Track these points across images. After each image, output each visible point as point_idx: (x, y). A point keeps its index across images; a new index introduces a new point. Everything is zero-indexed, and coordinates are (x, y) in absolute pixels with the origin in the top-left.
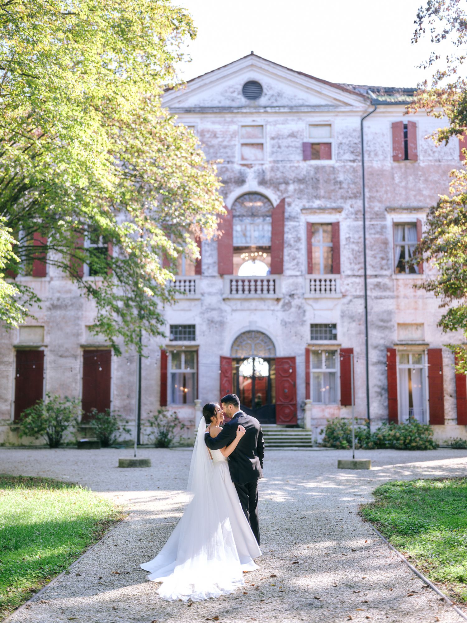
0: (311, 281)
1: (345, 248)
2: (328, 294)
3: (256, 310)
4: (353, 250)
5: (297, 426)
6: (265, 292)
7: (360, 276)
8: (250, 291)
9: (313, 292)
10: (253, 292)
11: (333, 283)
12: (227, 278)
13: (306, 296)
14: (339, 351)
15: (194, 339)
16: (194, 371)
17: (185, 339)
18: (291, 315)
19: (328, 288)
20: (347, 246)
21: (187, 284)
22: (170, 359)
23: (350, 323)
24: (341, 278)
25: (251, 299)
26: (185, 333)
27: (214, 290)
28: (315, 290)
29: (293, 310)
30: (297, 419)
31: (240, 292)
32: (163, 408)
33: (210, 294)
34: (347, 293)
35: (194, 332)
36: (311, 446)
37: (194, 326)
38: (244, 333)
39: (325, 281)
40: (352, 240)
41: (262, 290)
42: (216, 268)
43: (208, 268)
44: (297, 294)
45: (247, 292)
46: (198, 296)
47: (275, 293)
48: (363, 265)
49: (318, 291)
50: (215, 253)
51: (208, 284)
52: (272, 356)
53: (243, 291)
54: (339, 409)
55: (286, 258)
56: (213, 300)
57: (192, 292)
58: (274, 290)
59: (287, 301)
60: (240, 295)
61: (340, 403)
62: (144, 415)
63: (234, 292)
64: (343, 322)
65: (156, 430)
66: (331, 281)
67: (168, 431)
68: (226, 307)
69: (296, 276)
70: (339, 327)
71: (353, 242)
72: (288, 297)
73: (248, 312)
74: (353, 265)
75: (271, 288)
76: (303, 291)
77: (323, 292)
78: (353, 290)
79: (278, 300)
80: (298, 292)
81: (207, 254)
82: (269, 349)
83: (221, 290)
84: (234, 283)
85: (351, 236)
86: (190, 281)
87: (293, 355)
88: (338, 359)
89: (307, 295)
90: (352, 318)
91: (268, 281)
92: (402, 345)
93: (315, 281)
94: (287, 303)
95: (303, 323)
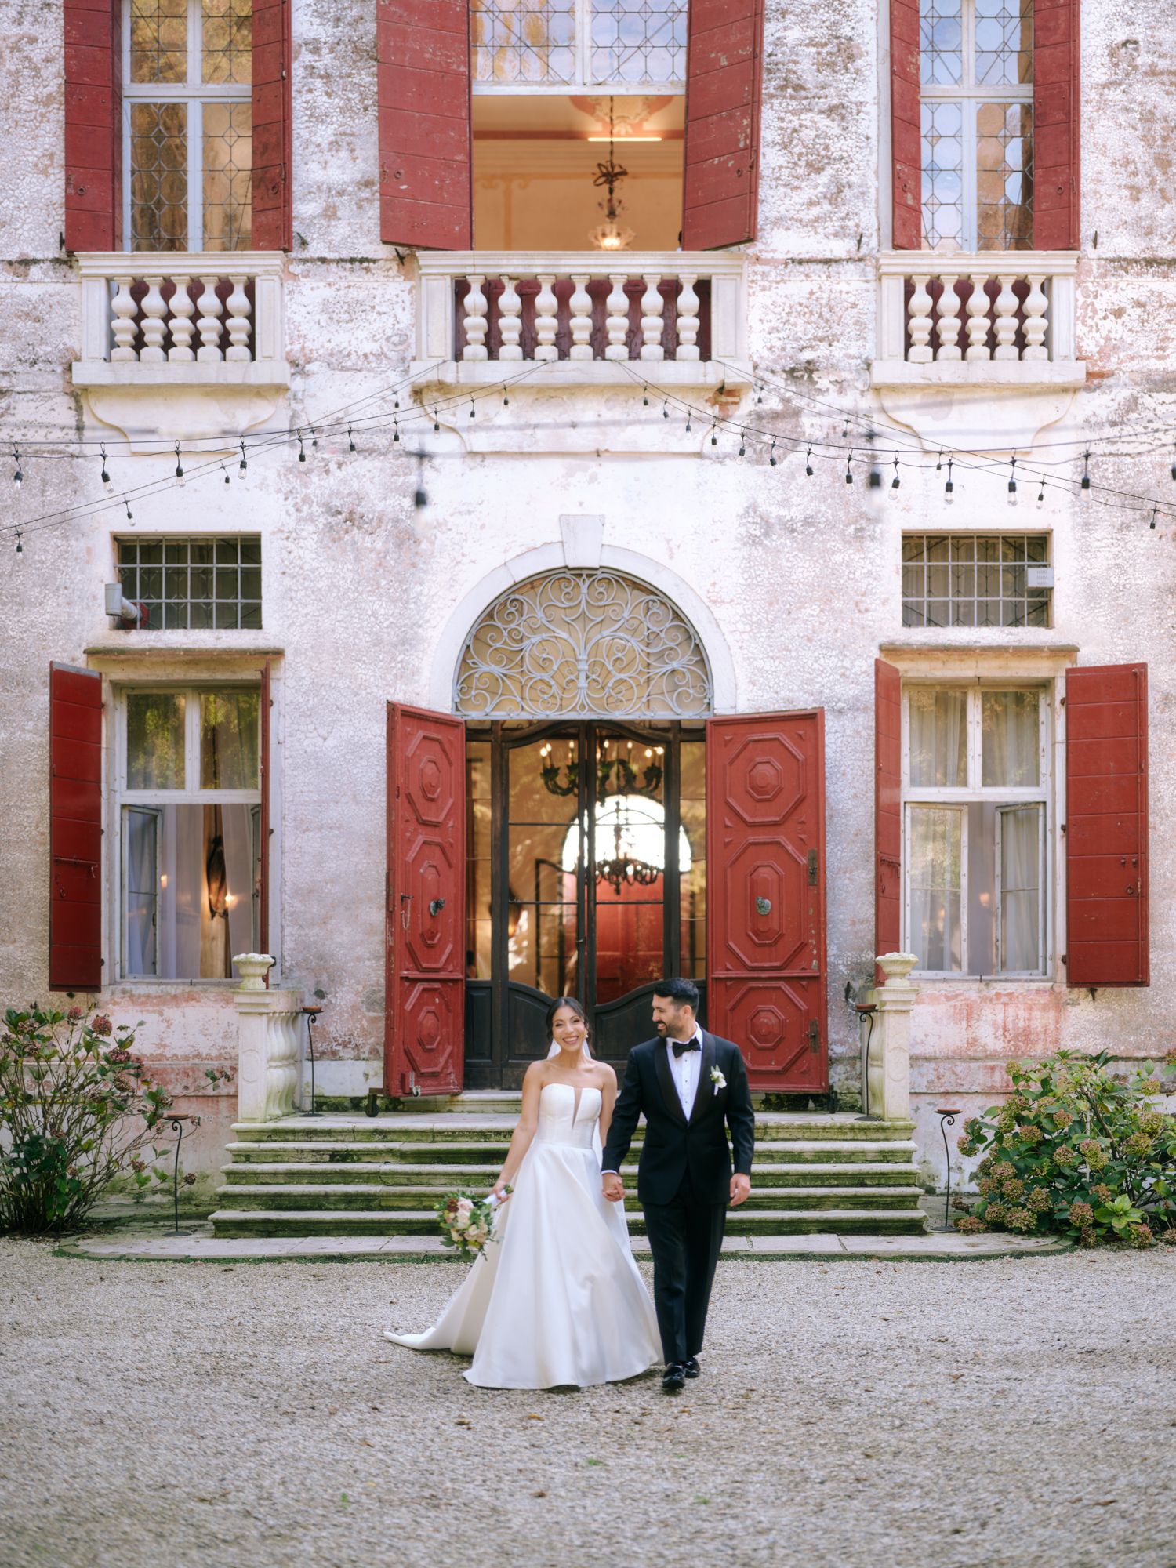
0: (909, 291)
1: (1102, 105)
2: (1007, 366)
3: (598, 454)
4: (1148, 117)
5: (828, 1101)
6: (652, 350)
8: (564, 343)
9: (921, 351)
10: (581, 350)
11: (1036, 301)
12: (439, 267)
13: (883, 373)
14: (1060, 690)
15: (252, 618)
16: (251, 797)
17: (202, 619)
19: (1007, 326)
20: (1115, 95)
21: (209, 301)
22: (114, 729)
23: (1124, 527)
24: (1079, 274)
25: (574, 390)
26: (202, 586)
27: (359, 339)
28: (935, 342)
30: (829, 1062)
31: (511, 350)
32: (79, 1000)
33: (338, 362)
34: (1112, 364)
35: (253, 582)
37: (248, 547)
38: (532, 583)
39: (993, 290)
40: (1144, 59)
41: (634, 340)
42: (373, 212)
43: (330, 213)
44: (834, 367)
45: (546, 350)
46: (268, 370)
47: (705, 355)
49: (950, 350)
50: (367, 126)
51: (326, 306)
52: (689, 714)
53: (528, 343)
54: (1059, 1005)
55: (770, 159)
56: (354, 395)
57: (238, 351)
58: (704, 341)
59: (773, 404)
60: (510, 363)
61: (1062, 973)
63: (475, 350)
64: (1086, 525)
66: (1022, 289)
69: (829, 262)
70: (1061, 551)
71: (1153, 72)
72: (779, 381)
73: (556, 466)
74: (1147, 202)
75: (688, 325)
76: (869, 351)
77: (978, 350)
78: (1144, 343)
79: (724, 393)
80: (837, 352)
81: (325, 134)
82: (673, 671)
83: (404, 340)
84: (475, 299)
85: (1139, 33)
86: (224, 290)
87: (804, 702)
88: (1054, 726)
89: (889, 369)
91: (670, 290)
93: (935, 289)
94: (776, 416)
95: (862, 530)
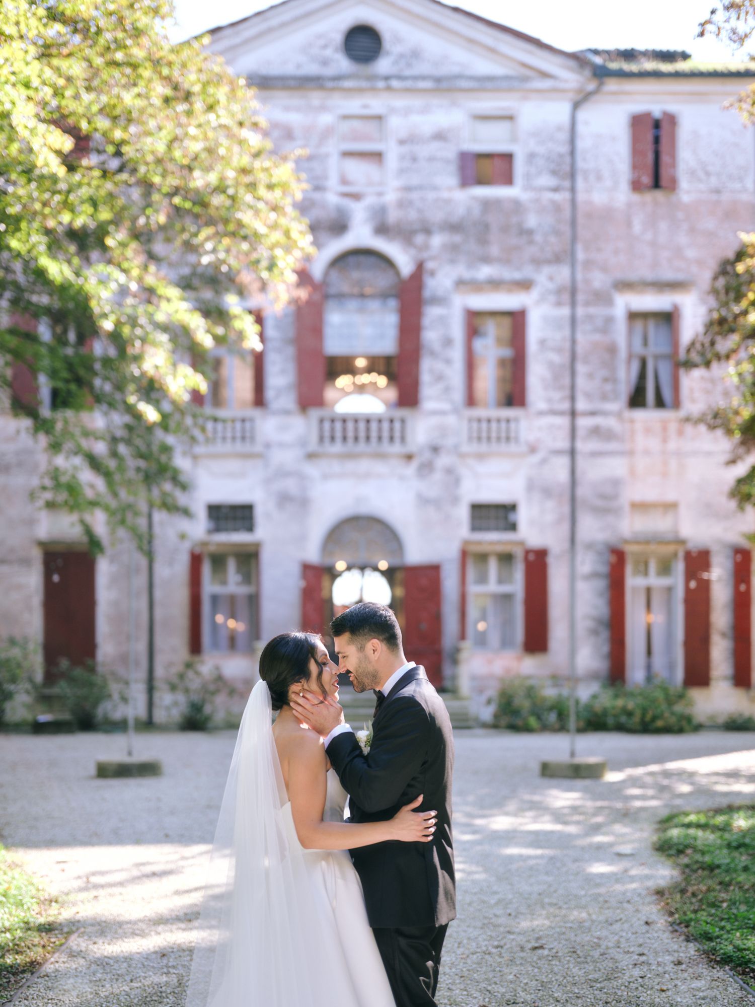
0: (471, 421)
1: (535, 359)
2: (503, 447)
3: (367, 476)
4: (550, 363)
6: (385, 441)
7: (561, 413)
8: (356, 439)
9: (475, 442)
10: (362, 441)
11: (512, 425)
12: (315, 414)
13: (461, 450)
14: (521, 555)
15: (251, 530)
16: (252, 590)
17: (235, 530)
18: (433, 486)
19: (503, 433)
20: (539, 356)
21: (238, 425)
22: (206, 567)
23: (542, 500)
24: (527, 417)
25: (359, 455)
26: (234, 519)
27: (288, 437)
28: (479, 439)
29: (438, 476)
30: (442, 678)
31: (339, 441)
32: (196, 659)
33: (282, 445)
34: (538, 445)
35: (251, 518)
36: (468, 728)
37: (250, 507)
38: (347, 520)
39: (499, 421)
40: (549, 344)
41: (380, 438)
42: (294, 395)
43: (278, 395)
44: (445, 447)
45: (350, 442)
46: (258, 448)
47: (403, 443)
48: (567, 392)
49: (484, 441)
50: (291, 367)
51: (277, 427)
52: (397, 562)
53: (345, 438)
54: (520, 659)
55: (425, 377)
56: (286, 457)
57: (248, 441)
58: (403, 439)
59: (425, 460)
60: (338, 448)
61: (522, 648)
62: (159, 672)
63: (327, 441)
64: (529, 501)
65: (181, 698)
66: (508, 421)
67: (204, 701)
68: (312, 470)
69: (443, 413)
70: (521, 509)
71: (552, 348)
72: (427, 452)
73: (353, 480)
74: (550, 392)
75: (397, 434)
76: (457, 440)
77: (494, 441)
78: (549, 439)
79: (409, 457)
80: (447, 442)
81: (276, 369)
82: (393, 550)
83: (302, 437)
84: (327, 425)
85: (547, 335)
86: (243, 421)
87: (436, 561)
88: (519, 568)
89: (464, 449)
90: (547, 492)
91: (392, 421)
92: (637, 542)
93: (479, 421)
94: (426, 464)
95: (455, 500)
